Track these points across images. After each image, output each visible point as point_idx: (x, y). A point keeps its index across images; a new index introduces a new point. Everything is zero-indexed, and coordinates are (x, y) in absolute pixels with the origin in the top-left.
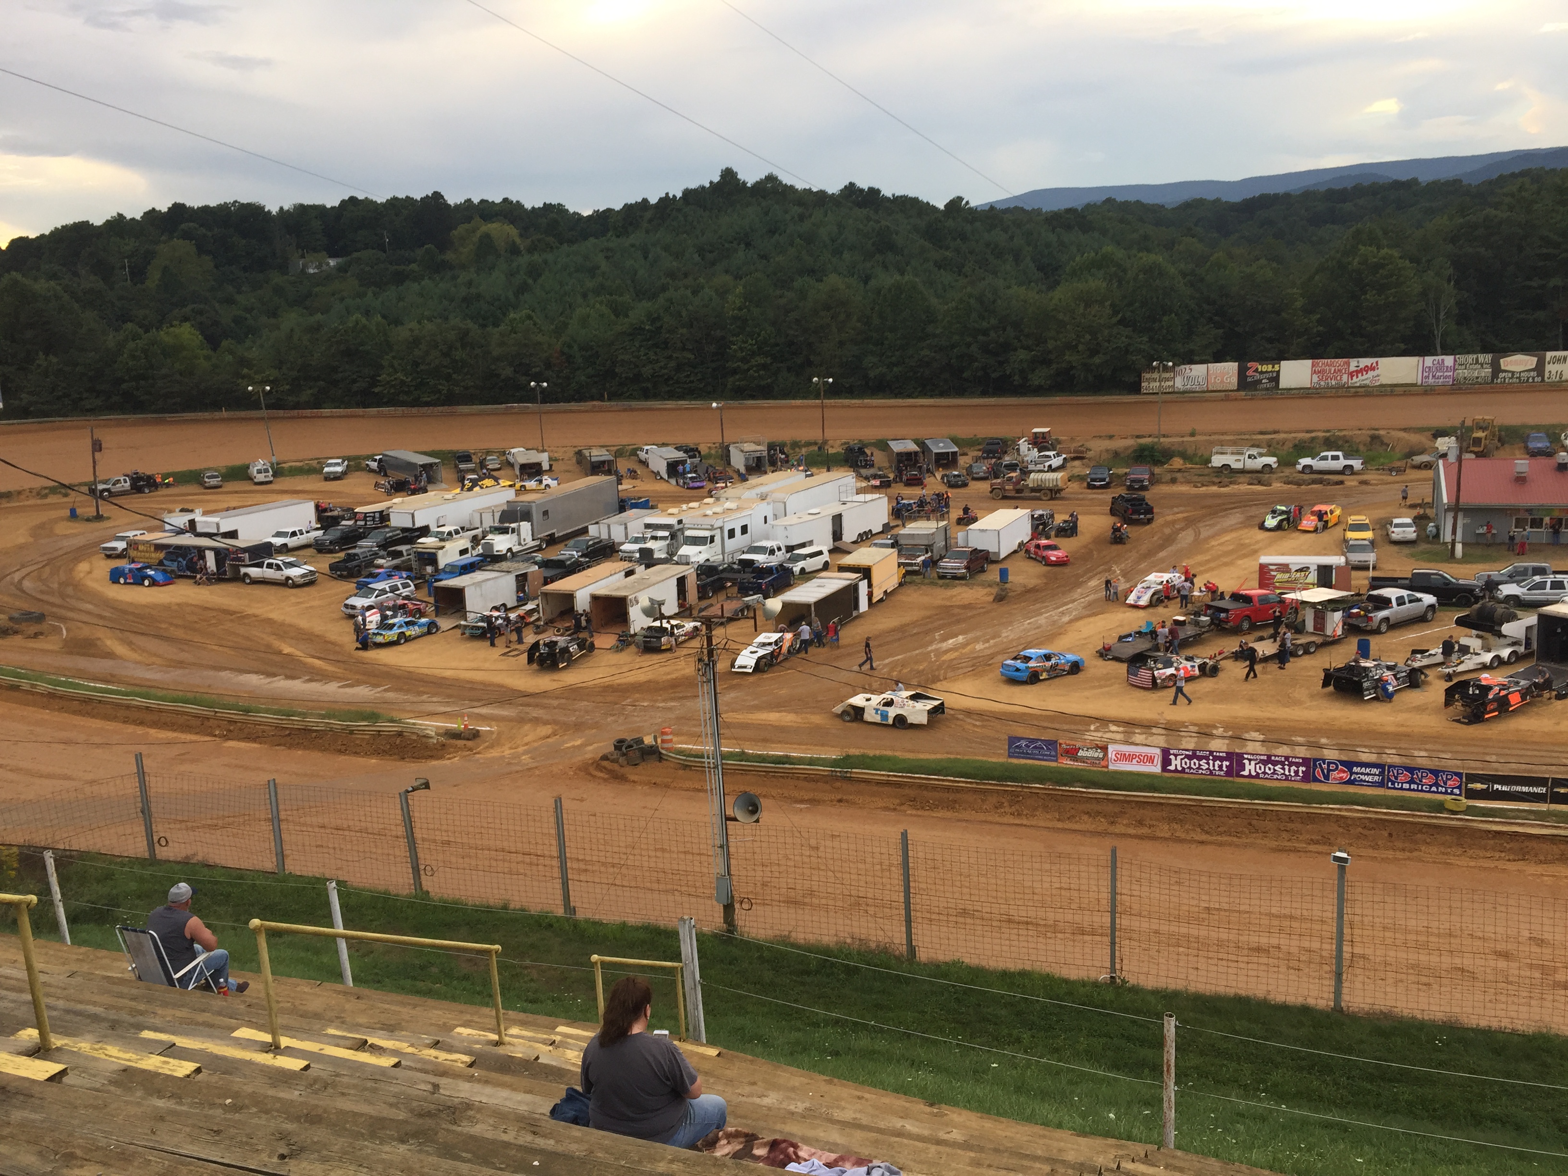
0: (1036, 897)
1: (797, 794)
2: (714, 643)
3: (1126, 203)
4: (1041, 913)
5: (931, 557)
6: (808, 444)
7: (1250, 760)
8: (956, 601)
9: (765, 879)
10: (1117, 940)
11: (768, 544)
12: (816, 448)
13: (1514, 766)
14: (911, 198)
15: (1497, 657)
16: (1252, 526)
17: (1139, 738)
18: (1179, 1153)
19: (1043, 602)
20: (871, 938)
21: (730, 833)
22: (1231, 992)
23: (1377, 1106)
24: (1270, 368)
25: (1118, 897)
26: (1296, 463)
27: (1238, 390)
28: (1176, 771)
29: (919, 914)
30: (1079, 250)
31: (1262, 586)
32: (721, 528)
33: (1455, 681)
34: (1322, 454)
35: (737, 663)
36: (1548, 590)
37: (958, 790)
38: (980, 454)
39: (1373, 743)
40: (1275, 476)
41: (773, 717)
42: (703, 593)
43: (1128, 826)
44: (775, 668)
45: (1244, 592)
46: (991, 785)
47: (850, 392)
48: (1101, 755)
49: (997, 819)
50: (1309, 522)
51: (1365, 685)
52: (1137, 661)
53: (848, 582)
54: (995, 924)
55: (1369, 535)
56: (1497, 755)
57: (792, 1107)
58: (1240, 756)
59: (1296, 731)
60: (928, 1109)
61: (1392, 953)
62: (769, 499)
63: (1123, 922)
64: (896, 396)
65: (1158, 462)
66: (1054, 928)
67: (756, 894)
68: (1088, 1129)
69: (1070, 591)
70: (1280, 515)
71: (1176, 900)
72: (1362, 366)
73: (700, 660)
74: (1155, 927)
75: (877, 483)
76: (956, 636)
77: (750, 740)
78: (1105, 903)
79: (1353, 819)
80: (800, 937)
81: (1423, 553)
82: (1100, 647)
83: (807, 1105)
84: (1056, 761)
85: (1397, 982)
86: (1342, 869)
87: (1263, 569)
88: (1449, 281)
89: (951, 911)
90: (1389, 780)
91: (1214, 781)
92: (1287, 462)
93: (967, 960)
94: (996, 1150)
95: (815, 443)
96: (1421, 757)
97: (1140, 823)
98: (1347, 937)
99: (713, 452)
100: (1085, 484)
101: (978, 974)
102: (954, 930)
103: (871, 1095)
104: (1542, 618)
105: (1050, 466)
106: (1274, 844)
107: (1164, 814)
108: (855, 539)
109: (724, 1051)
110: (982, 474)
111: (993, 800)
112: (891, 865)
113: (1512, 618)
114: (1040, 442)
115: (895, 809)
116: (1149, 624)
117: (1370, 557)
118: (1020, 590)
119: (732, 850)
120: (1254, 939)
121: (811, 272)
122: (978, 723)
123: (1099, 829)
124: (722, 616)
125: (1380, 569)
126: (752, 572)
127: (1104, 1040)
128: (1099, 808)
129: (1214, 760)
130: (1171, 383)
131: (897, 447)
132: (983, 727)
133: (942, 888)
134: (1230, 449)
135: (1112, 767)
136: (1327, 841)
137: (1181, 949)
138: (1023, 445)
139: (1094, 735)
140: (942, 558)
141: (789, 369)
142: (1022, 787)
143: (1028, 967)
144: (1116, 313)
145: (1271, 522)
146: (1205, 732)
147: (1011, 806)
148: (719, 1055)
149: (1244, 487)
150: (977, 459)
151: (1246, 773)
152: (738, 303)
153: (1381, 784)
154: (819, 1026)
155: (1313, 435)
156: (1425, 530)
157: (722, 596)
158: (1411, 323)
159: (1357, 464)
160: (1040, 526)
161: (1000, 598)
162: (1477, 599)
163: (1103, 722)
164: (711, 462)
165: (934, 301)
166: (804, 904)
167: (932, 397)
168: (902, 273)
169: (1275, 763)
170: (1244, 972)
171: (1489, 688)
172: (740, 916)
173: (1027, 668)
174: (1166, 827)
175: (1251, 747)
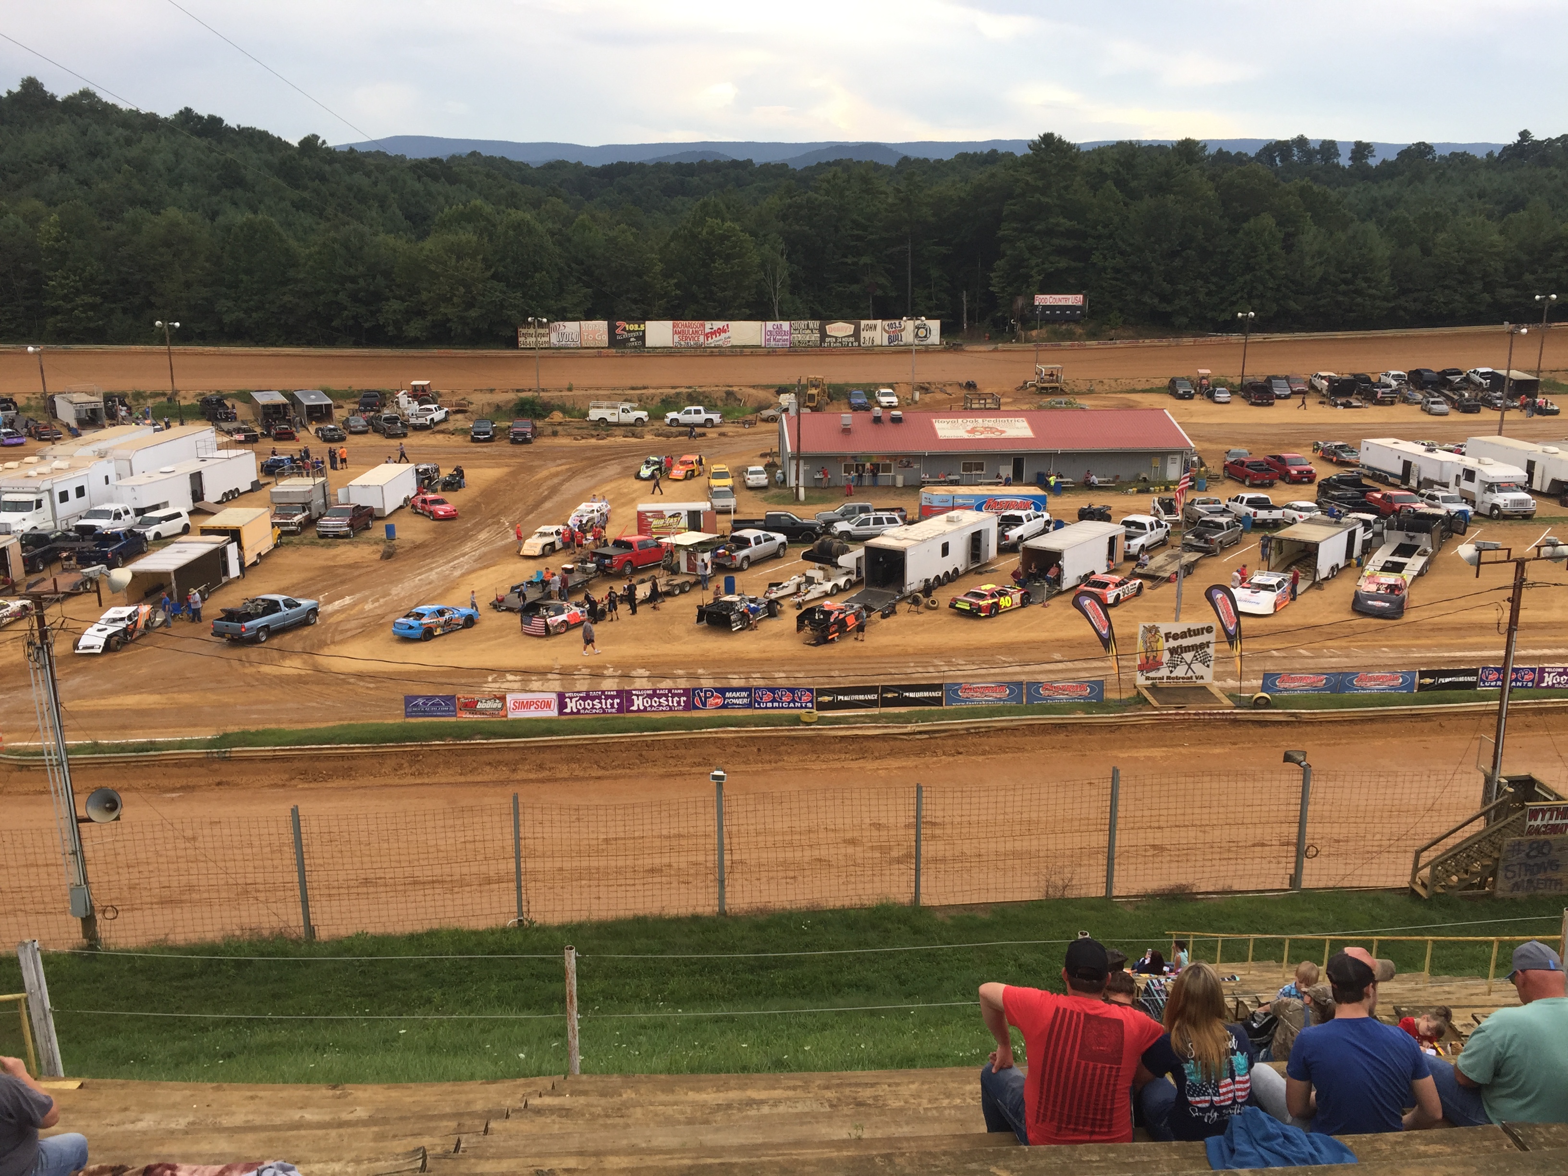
0: (441, 855)
1: (166, 782)
2: (47, 623)
3: (492, 159)
4: (447, 870)
5: (310, 515)
6: (155, 395)
7: (638, 696)
8: (340, 561)
9: (133, 882)
10: (523, 883)
11: (112, 507)
12: (165, 400)
13: (852, 678)
14: (260, 132)
15: (836, 585)
16: (629, 476)
17: (535, 685)
18: (584, 1077)
19: (433, 557)
20: (263, 925)
21: (83, 835)
22: (630, 914)
23: (758, 993)
24: (636, 327)
25: (522, 842)
26: (664, 417)
27: (608, 348)
28: (572, 713)
29: (316, 892)
30: (447, 202)
31: (640, 532)
32: (50, 491)
33: (804, 609)
34: (686, 409)
35: (82, 643)
36: (871, 526)
37: (353, 757)
38: (357, 406)
39: (741, 670)
40: (646, 429)
41: (131, 700)
42: (30, 566)
43: (529, 771)
44: (132, 646)
45: (625, 539)
46: (389, 747)
47: (203, 338)
48: (500, 706)
49: (397, 781)
50: (678, 472)
51: (732, 617)
52: (530, 610)
53: (214, 546)
54: (399, 888)
55: (729, 482)
56: (839, 670)
57: (173, 1126)
58: (629, 693)
59: (677, 664)
60: (331, 1093)
61: (765, 855)
62: (108, 458)
63: (528, 865)
64: (257, 344)
65: (540, 416)
66: (463, 883)
67: (121, 899)
68: (499, 1073)
69: (460, 544)
70: (653, 465)
71: (576, 836)
72: (715, 328)
73: (30, 644)
74: (558, 865)
75: (241, 437)
76: (342, 597)
77: (103, 728)
78: (510, 850)
79: (728, 739)
80: (179, 938)
81: (773, 497)
82: (493, 599)
83: (191, 1119)
84: (455, 716)
85: (770, 879)
86: (720, 786)
87: (641, 516)
88: (782, 254)
89: (352, 883)
90: (756, 701)
91: (607, 719)
92: (656, 416)
93: (371, 930)
94: (402, 1119)
95: (164, 394)
96: (781, 679)
97: (541, 767)
98: (727, 847)
99: (33, 403)
100: (469, 438)
101: (383, 942)
102: (356, 902)
103: (266, 1093)
104: (868, 549)
105: (432, 420)
106: (662, 771)
107: (563, 756)
108: (219, 499)
109: (87, 1080)
110: (360, 428)
111: (391, 762)
112: (282, 845)
113: (845, 551)
114: (420, 395)
115: (284, 786)
116: (539, 573)
117: (731, 502)
118: (408, 546)
119: (88, 854)
120: (648, 862)
121: (145, 203)
122: (372, 685)
123: (502, 778)
124: (56, 592)
125: (740, 513)
126: (94, 540)
127: (514, 983)
128: (499, 757)
129: (606, 699)
130: (547, 339)
131: (262, 399)
132: (377, 688)
133: (340, 861)
134: (605, 403)
135: (511, 716)
136: (707, 762)
137: (583, 882)
138: (403, 398)
139: (492, 686)
140: (321, 516)
141: (125, 311)
142: (421, 745)
143: (436, 925)
144: (488, 267)
145: (645, 472)
146: (597, 674)
147: (411, 766)
148: (81, 1087)
149: (620, 440)
150: (354, 413)
151: (635, 708)
152: (54, 232)
153: (749, 706)
154: (208, 1030)
155: (678, 390)
156: (774, 476)
157: (56, 568)
158: (754, 291)
159: (716, 417)
160: (425, 480)
161: (388, 556)
162: (818, 536)
163: (500, 672)
164: (31, 414)
165: (293, 243)
166: (182, 902)
167: (298, 345)
168: (255, 212)
169: (660, 696)
170: (641, 893)
171: (830, 613)
172: (104, 927)
173: (421, 625)
174: (565, 767)
175: (639, 684)
